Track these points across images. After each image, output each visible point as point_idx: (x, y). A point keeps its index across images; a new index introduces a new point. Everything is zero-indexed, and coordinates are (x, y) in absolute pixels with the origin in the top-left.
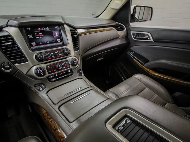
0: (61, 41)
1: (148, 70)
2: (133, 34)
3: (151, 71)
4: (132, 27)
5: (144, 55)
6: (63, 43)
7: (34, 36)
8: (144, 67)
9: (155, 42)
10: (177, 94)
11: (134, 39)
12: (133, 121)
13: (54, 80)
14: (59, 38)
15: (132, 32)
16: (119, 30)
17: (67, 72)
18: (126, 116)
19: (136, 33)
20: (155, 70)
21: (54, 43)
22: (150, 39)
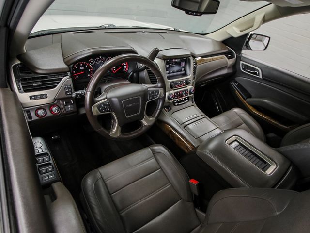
0: (184, 70)
1: (249, 106)
2: (243, 64)
3: (251, 108)
4: (243, 57)
5: (249, 89)
6: (185, 72)
7: (169, 66)
8: (245, 102)
9: (263, 79)
10: (271, 135)
11: (242, 69)
12: (241, 144)
13: (176, 104)
14: (183, 68)
15: (241, 62)
16: (229, 58)
17: (185, 98)
18: (236, 140)
19: (246, 65)
20: (256, 107)
21: (179, 72)
22: (259, 75)
